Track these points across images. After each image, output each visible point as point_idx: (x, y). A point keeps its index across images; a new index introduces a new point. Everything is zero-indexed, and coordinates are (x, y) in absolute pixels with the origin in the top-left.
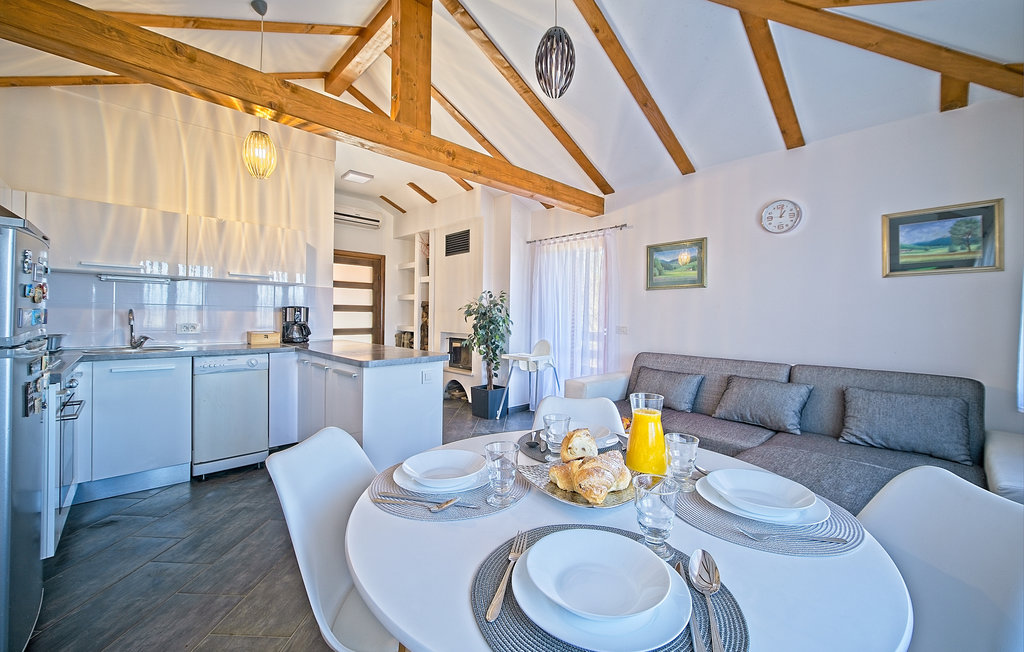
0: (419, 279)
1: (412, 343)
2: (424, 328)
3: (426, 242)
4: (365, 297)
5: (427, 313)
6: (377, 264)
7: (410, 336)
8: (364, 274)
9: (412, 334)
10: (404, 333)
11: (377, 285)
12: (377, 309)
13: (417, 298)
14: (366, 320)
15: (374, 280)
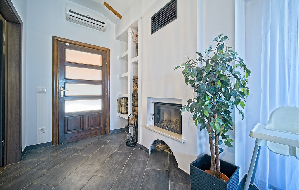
0: (130, 61)
1: (127, 105)
2: (135, 95)
3: (135, 34)
4: (97, 75)
5: (137, 84)
6: (105, 54)
7: (126, 100)
8: (97, 59)
9: (127, 98)
10: (123, 98)
11: (105, 67)
12: (105, 82)
13: (130, 75)
14: (98, 90)
15: (103, 64)
